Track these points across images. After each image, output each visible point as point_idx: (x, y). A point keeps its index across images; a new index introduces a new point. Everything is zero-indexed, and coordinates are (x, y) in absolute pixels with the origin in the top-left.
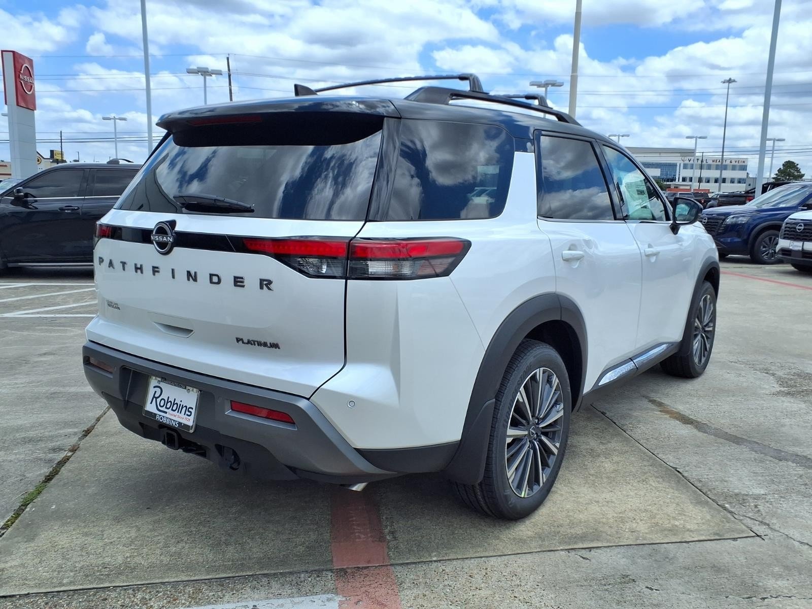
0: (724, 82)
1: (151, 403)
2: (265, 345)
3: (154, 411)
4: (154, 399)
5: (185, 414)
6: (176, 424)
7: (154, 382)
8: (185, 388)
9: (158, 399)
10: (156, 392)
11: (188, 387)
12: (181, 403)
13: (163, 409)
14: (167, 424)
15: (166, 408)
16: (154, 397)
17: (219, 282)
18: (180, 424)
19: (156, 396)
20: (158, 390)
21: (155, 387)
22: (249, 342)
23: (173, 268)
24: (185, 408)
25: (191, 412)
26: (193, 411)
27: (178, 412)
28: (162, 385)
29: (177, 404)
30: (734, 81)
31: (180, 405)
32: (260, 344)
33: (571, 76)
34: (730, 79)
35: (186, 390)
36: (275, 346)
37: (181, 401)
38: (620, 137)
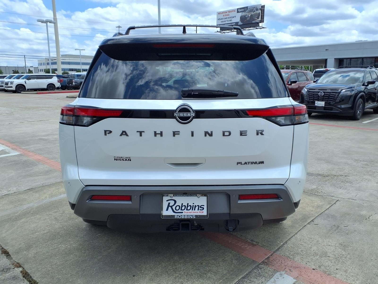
0: (117, 27)
1: (167, 211)
2: (256, 163)
3: (172, 214)
5: (198, 210)
6: (193, 217)
7: (166, 198)
8: (196, 196)
9: (173, 207)
10: (169, 203)
11: (197, 195)
12: (193, 205)
13: (180, 211)
14: (186, 219)
15: (181, 210)
16: (169, 206)
17: (230, 134)
18: (196, 216)
20: (172, 202)
22: (246, 163)
23: (192, 131)
24: (198, 207)
25: (203, 208)
27: (192, 210)
28: (175, 198)
29: (190, 206)
30: (121, 27)
31: (193, 206)
32: (252, 163)
33: (54, 18)
34: (119, 26)
35: (196, 197)
36: (262, 162)
38: (81, 50)
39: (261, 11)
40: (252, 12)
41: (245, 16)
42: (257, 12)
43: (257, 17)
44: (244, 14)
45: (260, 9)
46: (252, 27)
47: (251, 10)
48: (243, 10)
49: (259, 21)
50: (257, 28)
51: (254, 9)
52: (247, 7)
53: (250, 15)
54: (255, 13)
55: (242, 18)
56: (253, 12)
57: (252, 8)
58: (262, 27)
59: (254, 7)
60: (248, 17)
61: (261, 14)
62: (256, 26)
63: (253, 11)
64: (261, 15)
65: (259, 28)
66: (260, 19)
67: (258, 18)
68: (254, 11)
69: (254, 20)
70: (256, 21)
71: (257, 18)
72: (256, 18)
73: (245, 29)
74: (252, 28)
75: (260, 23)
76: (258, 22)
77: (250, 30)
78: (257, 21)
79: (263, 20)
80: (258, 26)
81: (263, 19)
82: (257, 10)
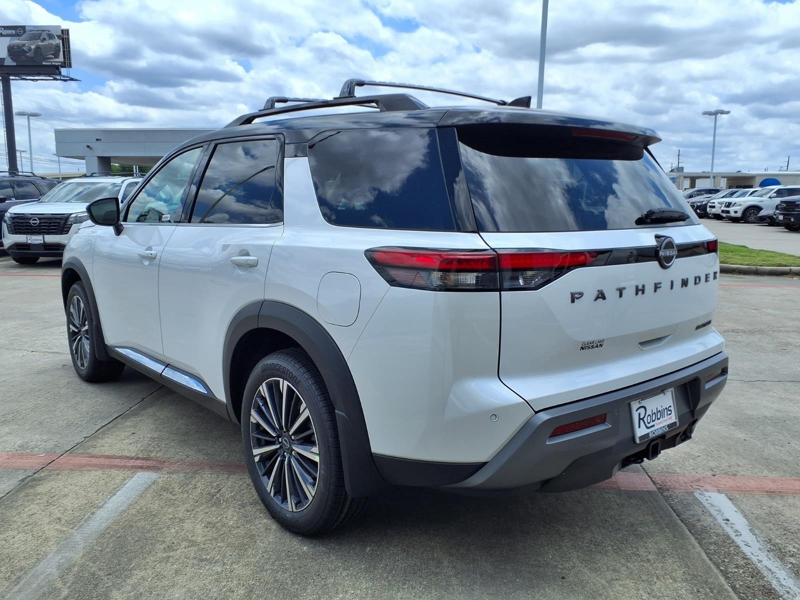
1: (639, 427)
3: (646, 431)
4: (641, 421)
5: (668, 415)
6: (666, 429)
7: (635, 405)
9: (645, 419)
10: (640, 414)
13: (652, 424)
15: (653, 421)
16: (640, 419)
18: (668, 426)
19: (641, 417)
20: (642, 411)
21: (637, 410)
24: (666, 410)
25: (671, 410)
26: (672, 408)
27: (663, 418)
28: (644, 403)
29: (659, 411)
31: (662, 410)
35: (663, 394)
37: (662, 406)
39: (61, 41)
40: (39, 40)
41: (19, 47)
42: (50, 42)
43: (52, 52)
44: (16, 41)
45: (59, 37)
46: (44, 74)
47: (33, 34)
48: (14, 32)
49: (60, 64)
50: (55, 79)
51: (42, 34)
52: (23, 27)
53: (33, 47)
54: (46, 43)
55: (13, 51)
56: (42, 41)
57: (37, 31)
58: (68, 77)
59: (43, 31)
60: (30, 50)
61: (64, 48)
62: (54, 74)
63: (41, 38)
64: (64, 51)
65: (61, 80)
66: (61, 59)
67: (57, 56)
68: (44, 39)
69: (46, 59)
70: (51, 62)
71: (53, 57)
72: (52, 54)
73: (25, 77)
74: (44, 78)
75: (62, 67)
76: (58, 66)
77: (37, 80)
78: (53, 63)
79: (70, 63)
80: (57, 74)
81: (69, 60)
82: (51, 36)
